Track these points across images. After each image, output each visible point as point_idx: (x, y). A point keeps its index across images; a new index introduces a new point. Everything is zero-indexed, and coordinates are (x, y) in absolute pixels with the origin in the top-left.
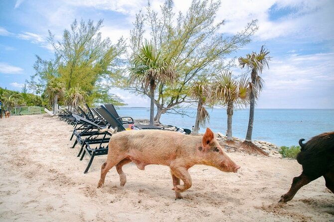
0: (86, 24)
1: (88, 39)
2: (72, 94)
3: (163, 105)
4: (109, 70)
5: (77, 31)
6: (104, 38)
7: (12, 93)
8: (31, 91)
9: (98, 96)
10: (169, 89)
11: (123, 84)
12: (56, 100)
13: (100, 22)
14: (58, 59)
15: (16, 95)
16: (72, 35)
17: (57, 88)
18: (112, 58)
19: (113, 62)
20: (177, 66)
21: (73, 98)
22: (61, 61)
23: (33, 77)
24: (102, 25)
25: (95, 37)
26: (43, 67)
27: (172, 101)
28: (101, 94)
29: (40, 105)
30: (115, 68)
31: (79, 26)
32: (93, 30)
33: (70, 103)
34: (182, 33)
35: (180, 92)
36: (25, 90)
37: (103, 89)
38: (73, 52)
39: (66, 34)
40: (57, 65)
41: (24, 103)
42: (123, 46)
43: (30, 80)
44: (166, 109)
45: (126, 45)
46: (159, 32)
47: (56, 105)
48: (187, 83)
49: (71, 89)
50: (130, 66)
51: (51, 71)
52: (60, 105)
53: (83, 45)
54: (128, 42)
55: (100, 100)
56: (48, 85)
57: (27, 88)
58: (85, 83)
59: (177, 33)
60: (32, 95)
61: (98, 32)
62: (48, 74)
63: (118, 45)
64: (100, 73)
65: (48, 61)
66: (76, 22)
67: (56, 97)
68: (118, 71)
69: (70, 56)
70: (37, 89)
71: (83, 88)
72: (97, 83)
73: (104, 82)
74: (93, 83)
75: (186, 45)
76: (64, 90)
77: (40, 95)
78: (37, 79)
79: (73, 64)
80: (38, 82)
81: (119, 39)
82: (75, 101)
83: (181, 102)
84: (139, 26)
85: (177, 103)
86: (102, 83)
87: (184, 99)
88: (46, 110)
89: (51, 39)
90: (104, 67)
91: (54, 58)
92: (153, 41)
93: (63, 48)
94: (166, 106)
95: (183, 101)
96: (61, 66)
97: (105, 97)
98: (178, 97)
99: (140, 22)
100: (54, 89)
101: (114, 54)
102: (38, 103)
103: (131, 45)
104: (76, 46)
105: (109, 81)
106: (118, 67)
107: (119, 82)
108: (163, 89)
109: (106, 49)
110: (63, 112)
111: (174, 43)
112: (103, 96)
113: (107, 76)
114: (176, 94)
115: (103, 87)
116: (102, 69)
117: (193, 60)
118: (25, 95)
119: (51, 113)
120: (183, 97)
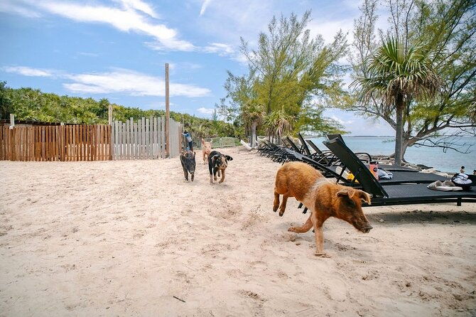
0: (288, 20)
1: (291, 41)
2: (275, 120)
3: (409, 132)
4: (321, 82)
5: (276, 32)
6: (313, 37)
7: (201, 121)
8: (221, 118)
9: (307, 121)
10: (419, 107)
11: (345, 103)
12: (254, 128)
13: (307, 15)
14: (253, 72)
15: (206, 124)
16: (270, 39)
17: (255, 113)
18: (326, 65)
19: (328, 70)
20: (437, 68)
21: (277, 125)
22: (256, 75)
23: (223, 100)
24: (310, 18)
25: (300, 39)
26: (235, 86)
27: (426, 126)
28: (312, 118)
29: (232, 135)
30: (332, 79)
31: (278, 25)
32: (297, 28)
33: (272, 132)
34: (446, 10)
35: (441, 110)
36: (215, 116)
37: (313, 110)
38: (272, 63)
39: (263, 39)
40: (251, 81)
41: (216, 133)
42: (342, 45)
43: (220, 104)
44: (415, 139)
45: (348, 43)
46: (403, 16)
47: (254, 136)
48: (455, 94)
49: (273, 113)
50: (355, 74)
51: (244, 89)
52: (257, 134)
53: (284, 50)
55: (311, 127)
56: (244, 109)
57: (217, 114)
58: (289, 104)
59: (436, 11)
60: (222, 122)
61: (304, 29)
62: (241, 96)
63: (335, 44)
64: (310, 88)
65: (241, 76)
66: (274, 20)
67: (255, 125)
68: (335, 84)
69: (269, 68)
70: (228, 114)
71: (288, 112)
72: (305, 102)
73: (315, 101)
74: (300, 104)
75: (454, 31)
76: (264, 116)
77: (232, 122)
78: (229, 103)
79: (272, 77)
80: (229, 106)
81: (336, 34)
82: (279, 129)
83: (444, 127)
84: (369, 10)
85: (435, 128)
86: (312, 102)
87: (448, 122)
88: (242, 142)
89: (244, 48)
90: (315, 79)
91: (248, 72)
92: (394, 31)
93: (259, 58)
94: (414, 134)
95: (448, 125)
96: (257, 82)
97: (317, 124)
98: (437, 119)
99: (371, 4)
100: (251, 114)
101: (329, 59)
102: (229, 132)
103: (356, 42)
104: (275, 53)
105: (323, 100)
106: (336, 78)
107: (338, 100)
108: (410, 107)
109: (316, 53)
110: (263, 145)
111: (430, 29)
112: (315, 120)
113: (320, 91)
114: (433, 114)
115: (314, 108)
116: (312, 82)
117: (469, 54)
118: (215, 122)
119: (247, 145)
120: (446, 118)
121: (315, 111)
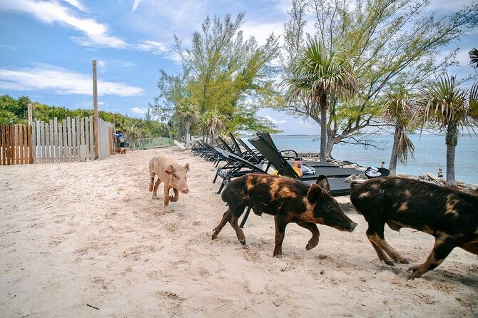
0: (223, 21)
1: (224, 42)
2: (208, 120)
3: (335, 131)
4: (254, 83)
5: (210, 32)
6: (246, 38)
7: (134, 121)
8: (155, 118)
9: (241, 121)
10: (344, 107)
11: (277, 103)
12: (188, 128)
13: (240, 17)
14: (187, 72)
15: (139, 123)
16: (204, 38)
17: (188, 113)
18: (259, 67)
19: (261, 71)
20: (357, 72)
21: (210, 125)
22: (190, 75)
23: (157, 99)
24: (243, 20)
25: (234, 39)
26: (169, 85)
27: (350, 125)
28: (246, 117)
29: (166, 135)
30: (264, 80)
31: (212, 25)
32: (231, 28)
33: (205, 131)
34: (364, 20)
35: (362, 110)
36: (148, 116)
37: (247, 110)
38: (206, 62)
39: (197, 38)
40: (185, 81)
41: (149, 134)
42: (274, 47)
43: (153, 104)
44: (341, 137)
45: (280, 45)
46: (328, 22)
47: (188, 136)
48: (374, 96)
49: (206, 113)
50: (286, 75)
51: (179, 89)
52: (192, 134)
53: (218, 50)
54: (282, 42)
55: (245, 126)
56: (177, 108)
57: (151, 114)
58: (223, 104)
59: (356, 20)
60: (156, 122)
61: (238, 31)
62: (174, 95)
63: (267, 46)
64: (244, 88)
65: (175, 76)
66: (208, 19)
67: (188, 125)
68: (268, 84)
69: (202, 68)
70: (163, 114)
71: (222, 111)
72: (239, 102)
73: (248, 101)
74: (234, 104)
75: (371, 39)
76: (197, 115)
77: (166, 122)
78: (162, 102)
79: (207, 78)
80: (163, 106)
81: (268, 37)
82: (213, 128)
83: (364, 126)
84: (298, 15)
85: (357, 127)
86: (246, 102)
87: (368, 122)
88: (176, 142)
89: (178, 47)
90: (248, 80)
91: (182, 72)
92: (320, 36)
93: (192, 57)
94: (340, 132)
95: (368, 124)
96: (192, 82)
97: (251, 123)
98: (359, 119)
99: (299, 10)
100: (184, 113)
101: (262, 60)
102: (163, 132)
103: (286, 45)
104: (209, 52)
105: (256, 99)
106: (268, 79)
107: (270, 100)
108: (336, 107)
109: (250, 54)
110: (197, 144)
111: (351, 36)
112: (249, 120)
113: (253, 91)
114: (355, 114)
115: (248, 108)
116: (245, 83)
117: (383, 60)
118: (148, 123)
119: (181, 145)
120: (366, 117)
121: (249, 110)
